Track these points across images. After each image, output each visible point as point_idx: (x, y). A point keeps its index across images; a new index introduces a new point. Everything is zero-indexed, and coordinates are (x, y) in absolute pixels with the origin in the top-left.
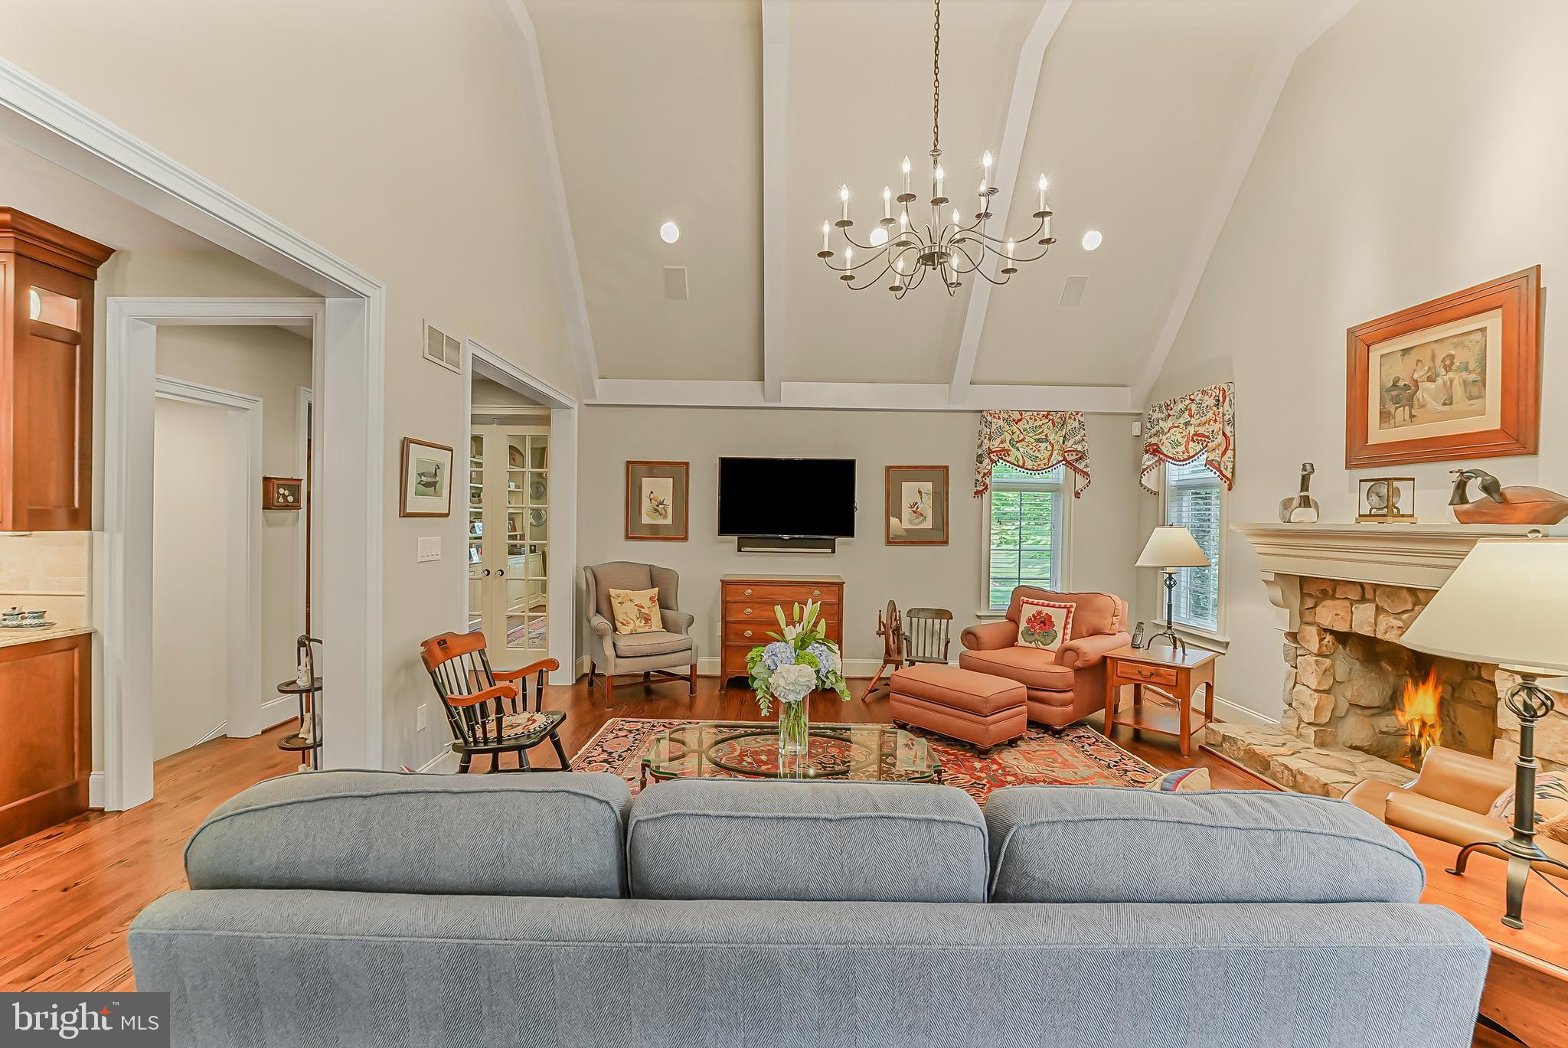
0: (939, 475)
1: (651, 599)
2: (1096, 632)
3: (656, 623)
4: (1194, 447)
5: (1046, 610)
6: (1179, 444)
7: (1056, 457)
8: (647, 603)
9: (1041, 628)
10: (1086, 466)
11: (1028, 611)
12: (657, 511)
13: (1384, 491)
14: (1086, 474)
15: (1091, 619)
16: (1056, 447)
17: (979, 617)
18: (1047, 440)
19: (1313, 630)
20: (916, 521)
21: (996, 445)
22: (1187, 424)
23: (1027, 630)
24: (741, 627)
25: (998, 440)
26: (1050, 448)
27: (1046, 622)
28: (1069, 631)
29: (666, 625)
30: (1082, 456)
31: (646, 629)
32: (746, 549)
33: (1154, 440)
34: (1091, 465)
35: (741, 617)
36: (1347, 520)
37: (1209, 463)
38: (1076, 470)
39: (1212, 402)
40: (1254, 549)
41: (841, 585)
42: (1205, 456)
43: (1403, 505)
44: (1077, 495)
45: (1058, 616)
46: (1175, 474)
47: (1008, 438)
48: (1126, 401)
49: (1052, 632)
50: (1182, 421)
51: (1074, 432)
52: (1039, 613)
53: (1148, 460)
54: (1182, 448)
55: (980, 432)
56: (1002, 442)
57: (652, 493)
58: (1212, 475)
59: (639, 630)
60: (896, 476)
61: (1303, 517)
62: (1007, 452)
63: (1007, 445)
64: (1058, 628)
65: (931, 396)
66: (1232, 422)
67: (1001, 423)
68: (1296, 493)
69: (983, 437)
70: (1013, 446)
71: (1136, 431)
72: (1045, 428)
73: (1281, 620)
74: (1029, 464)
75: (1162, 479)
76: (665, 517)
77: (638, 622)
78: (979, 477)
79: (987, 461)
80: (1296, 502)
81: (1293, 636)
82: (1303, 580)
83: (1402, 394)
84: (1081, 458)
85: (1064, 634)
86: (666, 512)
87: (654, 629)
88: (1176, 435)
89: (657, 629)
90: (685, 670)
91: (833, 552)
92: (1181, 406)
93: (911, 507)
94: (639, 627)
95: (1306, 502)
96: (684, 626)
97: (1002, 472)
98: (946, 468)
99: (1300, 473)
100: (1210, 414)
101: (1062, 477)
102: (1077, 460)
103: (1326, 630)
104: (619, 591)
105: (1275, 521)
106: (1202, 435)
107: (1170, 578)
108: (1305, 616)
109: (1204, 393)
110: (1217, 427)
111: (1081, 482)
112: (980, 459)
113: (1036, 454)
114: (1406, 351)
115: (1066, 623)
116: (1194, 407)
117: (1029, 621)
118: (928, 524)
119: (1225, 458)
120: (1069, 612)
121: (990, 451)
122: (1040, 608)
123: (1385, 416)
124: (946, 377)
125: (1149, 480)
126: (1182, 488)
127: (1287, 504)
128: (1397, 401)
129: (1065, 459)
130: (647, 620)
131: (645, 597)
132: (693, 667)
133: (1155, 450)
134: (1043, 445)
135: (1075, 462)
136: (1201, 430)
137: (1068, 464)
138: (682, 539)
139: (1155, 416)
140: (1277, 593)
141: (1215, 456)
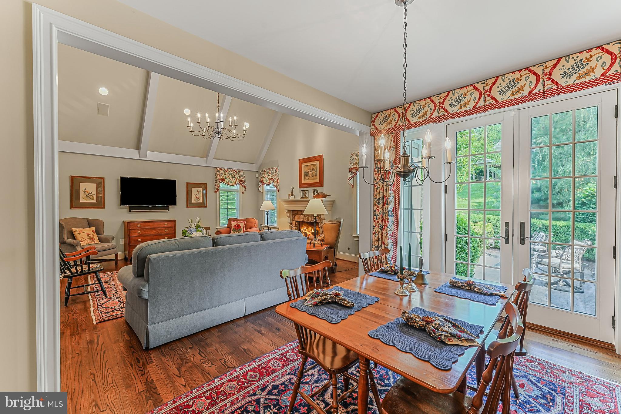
0: (204, 186)
1: (93, 231)
2: (251, 228)
3: (96, 240)
4: (271, 181)
5: (239, 223)
6: (267, 181)
7: (237, 182)
8: (91, 233)
9: (238, 228)
10: (245, 185)
11: (234, 224)
12: (88, 197)
13: (304, 193)
14: (245, 187)
15: (250, 224)
16: (237, 179)
17: (217, 229)
18: (235, 177)
19: (294, 221)
20: (197, 200)
21: (221, 178)
22: (269, 176)
23: (234, 230)
24: (137, 238)
25: (222, 176)
26: (235, 179)
27: (239, 226)
28: (245, 228)
29: (101, 241)
30: (244, 182)
31: (93, 243)
32: (133, 211)
33: (262, 179)
34: (247, 184)
35: (136, 234)
36: (299, 198)
37: (274, 185)
38: (242, 186)
39: (274, 171)
40: (284, 205)
41: (175, 221)
42: (273, 184)
43: (307, 196)
44: (243, 193)
45: (242, 224)
46: (267, 187)
47: (224, 176)
48: (254, 168)
49: (240, 229)
50: (268, 175)
51: (241, 175)
52: (237, 224)
53: (260, 184)
54: (268, 182)
55: (216, 174)
56: (223, 177)
57: (85, 189)
58: (275, 188)
59: (90, 243)
60: (189, 186)
61: (292, 198)
62: (224, 180)
63: (224, 178)
64: (242, 228)
65: (201, 161)
66: (279, 176)
67: (222, 171)
68: (291, 193)
69: (217, 175)
70: (226, 178)
71: (257, 176)
72: (234, 174)
73: (289, 220)
74: (230, 184)
75: (263, 189)
76: (93, 199)
77: (89, 240)
78: (216, 187)
79: (219, 182)
80: (291, 195)
81: (291, 224)
82: (293, 211)
83: (307, 174)
84: (244, 183)
85: (244, 229)
86: (93, 197)
87: (96, 242)
88: (267, 178)
89: (98, 242)
90: (113, 257)
91: (169, 211)
92: (268, 171)
93: (195, 196)
94: (90, 242)
95: (292, 195)
96: (111, 240)
97: (222, 186)
98: (206, 184)
99: (291, 189)
100: (274, 174)
101: (239, 188)
102: (243, 183)
103: (296, 221)
104: (77, 229)
105: (287, 199)
106: (272, 179)
107: (267, 213)
108: (293, 219)
109: (273, 168)
110: (276, 177)
111: (244, 189)
112: (216, 182)
113: (232, 181)
114: (307, 166)
115: (244, 226)
116: (271, 172)
117: (234, 227)
118: (201, 201)
119: (277, 185)
120: (244, 223)
121: (219, 180)
122: (237, 223)
123: (305, 178)
124: (206, 156)
125: (260, 189)
126: (268, 191)
127: (289, 195)
128: (306, 175)
129: (239, 183)
130: (93, 239)
131: (90, 231)
132: (117, 255)
133: (262, 182)
134: (234, 179)
135: (242, 184)
136: (272, 178)
137: (240, 184)
138: (102, 208)
139: (262, 173)
140: (288, 214)
141: (275, 184)
